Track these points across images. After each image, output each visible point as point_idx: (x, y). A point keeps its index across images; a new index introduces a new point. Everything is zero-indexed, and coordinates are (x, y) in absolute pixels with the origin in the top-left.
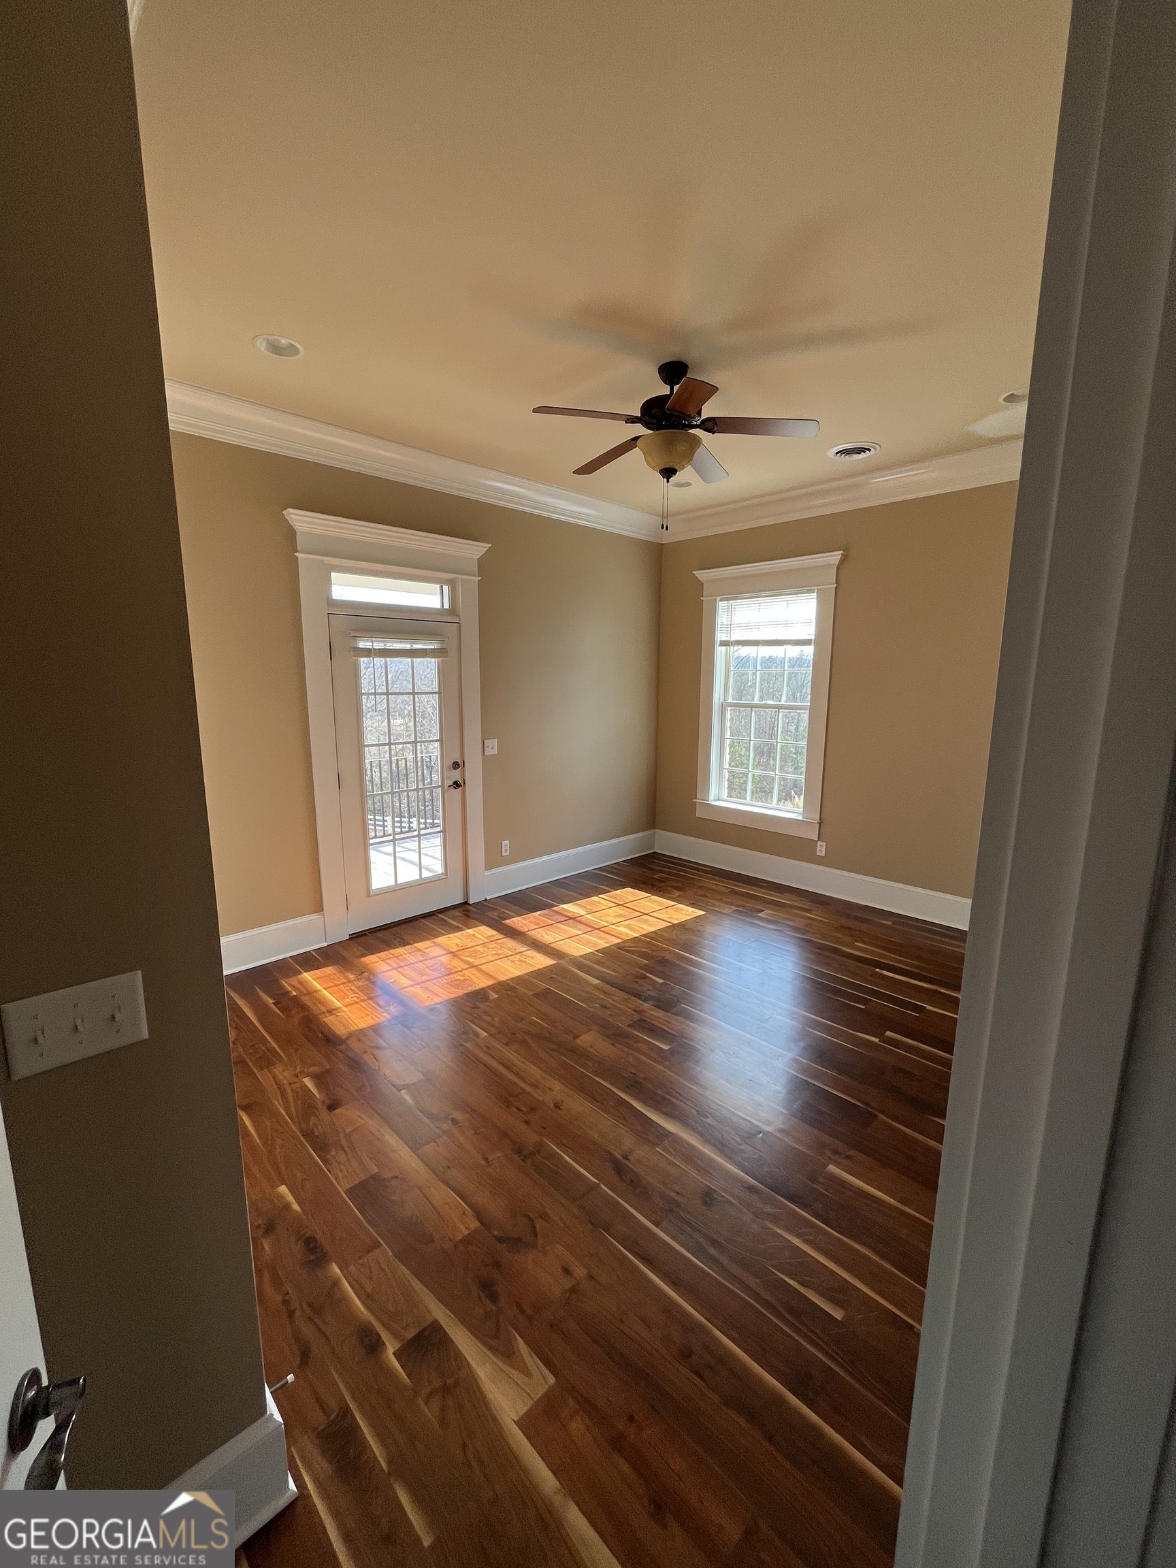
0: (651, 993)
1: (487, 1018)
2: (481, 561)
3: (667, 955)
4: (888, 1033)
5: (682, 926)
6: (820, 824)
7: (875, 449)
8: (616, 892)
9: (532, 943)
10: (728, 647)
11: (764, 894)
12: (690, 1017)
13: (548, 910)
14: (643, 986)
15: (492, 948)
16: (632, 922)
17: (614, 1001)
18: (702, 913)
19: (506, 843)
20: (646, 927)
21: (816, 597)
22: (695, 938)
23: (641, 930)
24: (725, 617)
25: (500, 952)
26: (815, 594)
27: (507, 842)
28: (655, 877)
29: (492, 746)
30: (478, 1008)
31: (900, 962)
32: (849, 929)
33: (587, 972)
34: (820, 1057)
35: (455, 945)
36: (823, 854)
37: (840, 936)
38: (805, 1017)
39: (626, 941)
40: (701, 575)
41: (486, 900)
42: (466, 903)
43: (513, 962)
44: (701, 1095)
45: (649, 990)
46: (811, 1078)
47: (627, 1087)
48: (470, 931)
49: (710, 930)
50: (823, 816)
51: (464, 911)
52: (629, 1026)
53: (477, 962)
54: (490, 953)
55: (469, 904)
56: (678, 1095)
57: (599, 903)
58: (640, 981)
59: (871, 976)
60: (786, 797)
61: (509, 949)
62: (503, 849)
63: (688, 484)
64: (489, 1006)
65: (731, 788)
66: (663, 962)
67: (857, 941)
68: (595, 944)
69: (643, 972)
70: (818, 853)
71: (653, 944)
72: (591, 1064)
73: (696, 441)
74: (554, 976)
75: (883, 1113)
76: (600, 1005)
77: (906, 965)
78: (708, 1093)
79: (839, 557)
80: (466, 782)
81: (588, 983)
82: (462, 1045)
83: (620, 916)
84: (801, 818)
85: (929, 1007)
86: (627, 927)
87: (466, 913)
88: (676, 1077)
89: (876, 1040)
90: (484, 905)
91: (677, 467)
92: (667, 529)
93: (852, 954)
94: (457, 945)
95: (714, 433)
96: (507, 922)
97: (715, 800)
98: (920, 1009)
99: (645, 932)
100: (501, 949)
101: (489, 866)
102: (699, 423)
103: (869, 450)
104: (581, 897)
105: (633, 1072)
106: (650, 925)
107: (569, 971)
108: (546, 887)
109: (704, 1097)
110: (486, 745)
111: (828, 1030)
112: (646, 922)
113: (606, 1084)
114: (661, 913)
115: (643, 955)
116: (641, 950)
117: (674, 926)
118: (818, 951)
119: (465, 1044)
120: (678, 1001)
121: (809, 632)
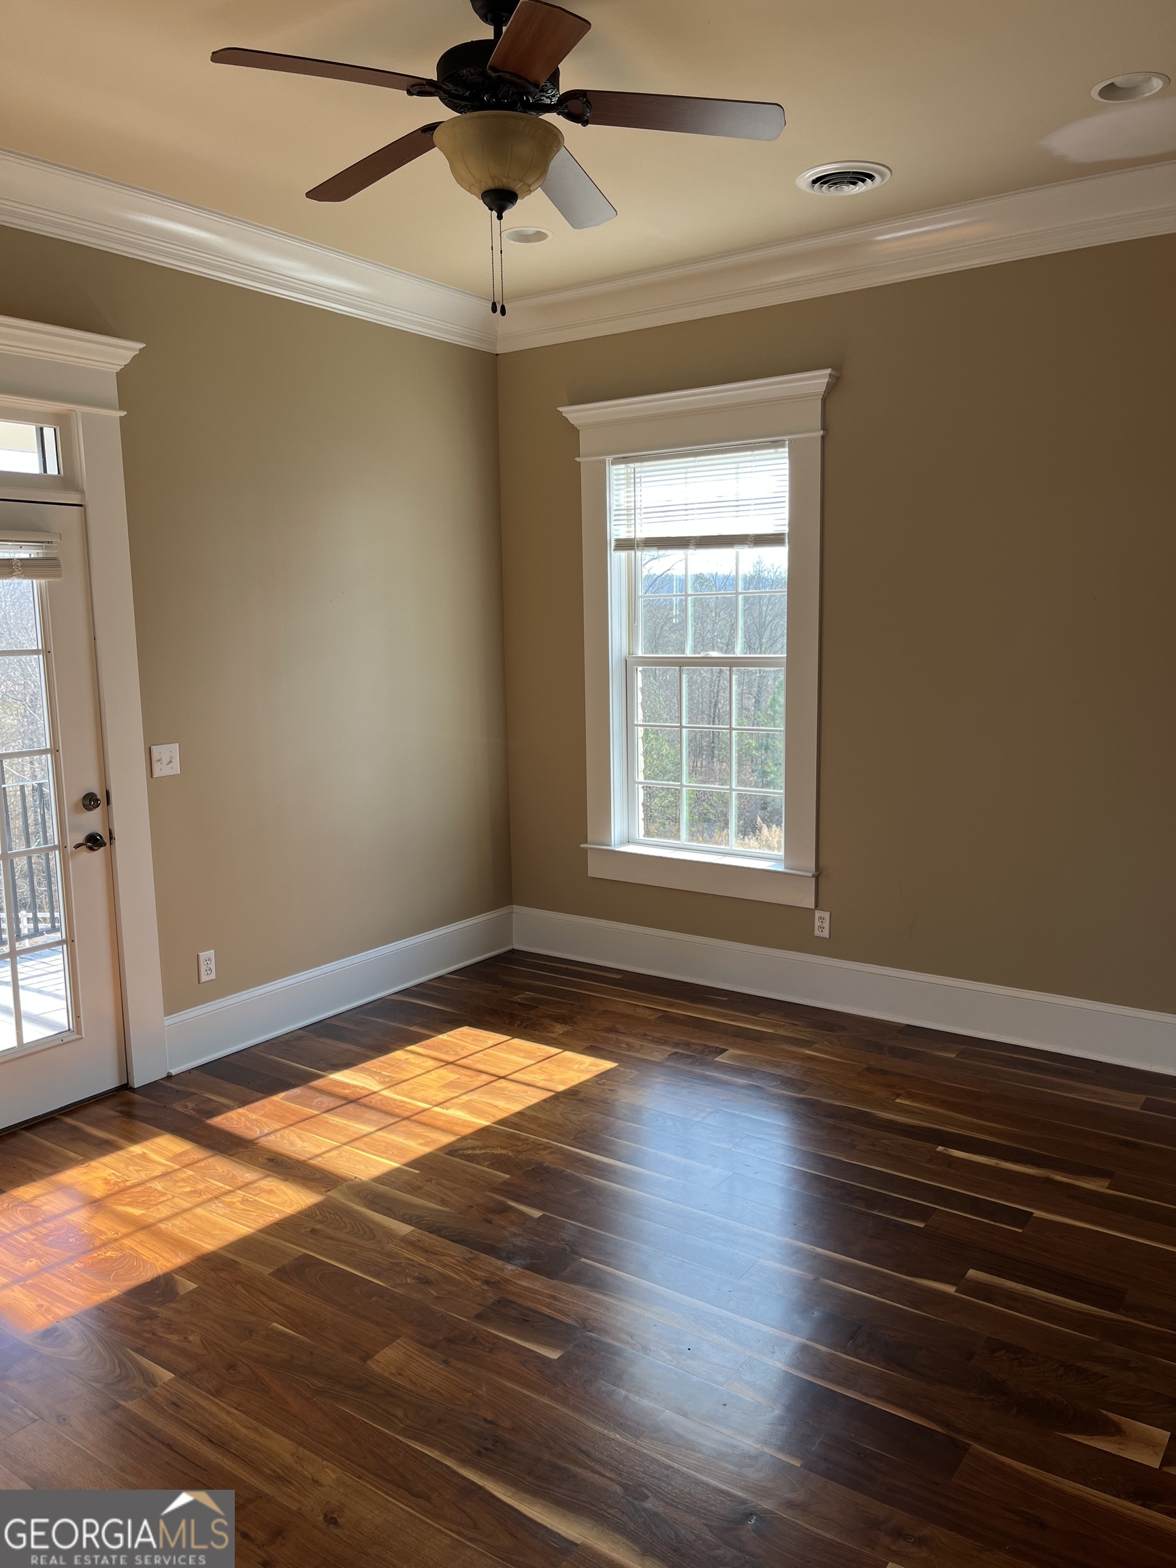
0: (518, 1242)
1: (174, 1338)
2: (123, 376)
3: (548, 1159)
4: (972, 1273)
5: (573, 1095)
6: (817, 877)
7: (882, 175)
8: (441, 1036)
9: (270, 1160)
10: (633, 552)
11: (724, 1016)
12: (597, 1283)
13: (301, 1088)
14: (504, 1228)
15: (183, 1180)
16: (474, 1096)
17: (445, 1266)
18: (608, 1065)
19: (208, 955)
20: (502, 1104)
21: (787, 455)
22: (598, 1117)
23: (493, 1111)
24: (623, 494)
25: (201, 1186)
26: (787, 449)
27: (211, 953)
28: (517, 998)
29: (169, 759)
30: (153, 1316)
31: (980, 1129)
32: (884, 1072)
33: (389, 1212)
34: (852, 1338)
35: (100, 1182)
36: (826, 934)
37: (867, 1088)
38: (816, 1256)
39: (464, 1138)
40: (575, 414)
41: (169, 1077)
42: (125, 1087)
43: (230, 1205)
44: (629, 1449)
45: (514, 1235)
46: (839, 1384)
47: (479, 1453)
48: (137, 1149)
49: (625, 1096)
50: (821, 862)
51: (123, 1104)
52: (479, 1317)
53: (154, 1214)
54: (178, 1190)
55: (132, 1089)
56: (582, 1457)
57: (406, 1061)
58: (495, 1218)
59: (930, 1161)
60: (748, 828)
61: (221, 1179)
62: (203, 968)
63: (539, 236)
64: (178, 1311)
65: (649, 818)
66: (539, 1172)
67: (898, 1096)
68: (402, 1150)
69: (502, 1198)
70: (817, 933)
71: (518, 1139)
72: (400, 1413)
73: (553, 138)
74: (318, 1227)
75: (978, 1438)
76: (414, 1278)
77: (991, 1134)
78: (646, 1447)
79: (826, 380)
80: (116, 834)
81: (390, 1234)
82: (117, 1406)
83: (450, 1085)
84: (781, 868)
85: (1038, 1213)
86: (466, 1107)
87: (125, 1109)
88: (576, 1416)
89: (950, 1289)
90: (165, 1088)
91: (517, 187)
92: (503, 312)
93: (891, 1121)
94: (106, 1181)
95: (585, 123)
96: (218, 1121)
97: (622, 843)
98: (1024, 1218)
99: (504, 1115)
100: (205, 1181)
101: (173, 1004)
102: (555, 100)
103: (871, 177)
104: (371, 1053)
105: (490, 1417)
106: (510, 1099)
107: (349, 1213)
108: (299, 1038)
109: (640, 1454)
110: (155, 756)
111: (861, 1279)
112: (501, 1094)
113: (434, 1454)
114: (531, 1072)
115: (498, 1162)
116: (495, 1152)
117: (558, 1097)
118: (831, 1121)
119: (123, 1403)
120: (573, 1252)
121: (777, 520)
